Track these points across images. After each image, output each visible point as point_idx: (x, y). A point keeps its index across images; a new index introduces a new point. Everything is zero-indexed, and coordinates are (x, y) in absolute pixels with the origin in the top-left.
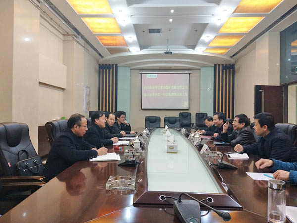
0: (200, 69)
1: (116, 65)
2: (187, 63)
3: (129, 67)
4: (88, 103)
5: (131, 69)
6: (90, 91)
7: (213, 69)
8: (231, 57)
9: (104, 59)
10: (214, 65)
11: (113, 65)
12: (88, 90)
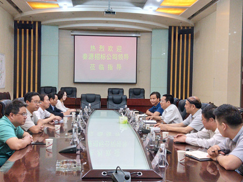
0: (151, 32)
1: (40, 23)
2: (135, 24)
7: (167, 32)
8: (189, 19)
10: (168, 28)
11: (35, 22)
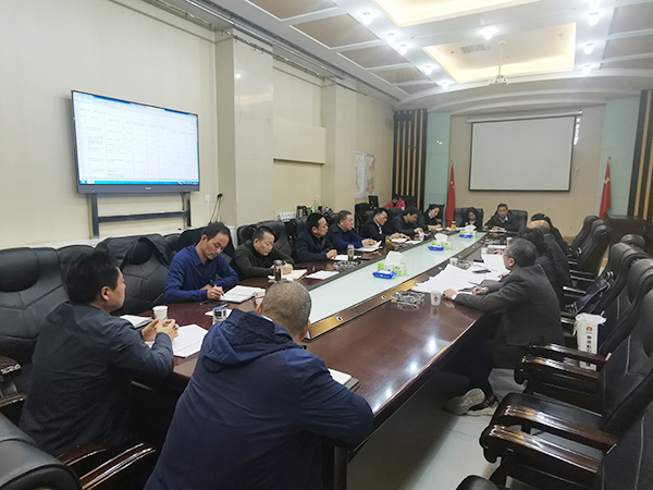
1: (425, 111)
3: (449, 111)
4: (371, 182)
5: (451, 116)
6: (374, 160)
9: (401, 103)
10: (639, 93)
11: (413, 111)
12: (371, 159)
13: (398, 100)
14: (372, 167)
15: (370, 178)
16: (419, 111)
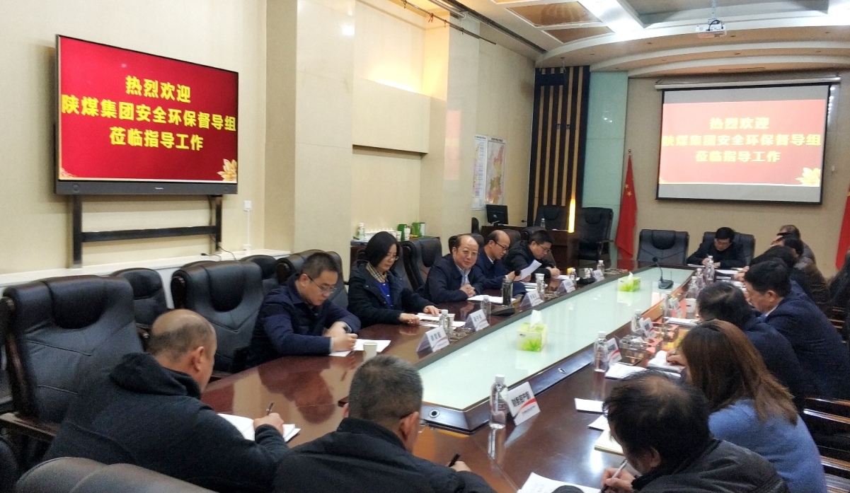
1: (586, 69)
3: (626, 71)
4: (495, 183)
5: (629, 78)
6: (502, 148)
9: (548, 56)
12: (497, 146)
13: (543, 51)
14: (499, 160)
15: (495, 176)
16: (576, 69)
